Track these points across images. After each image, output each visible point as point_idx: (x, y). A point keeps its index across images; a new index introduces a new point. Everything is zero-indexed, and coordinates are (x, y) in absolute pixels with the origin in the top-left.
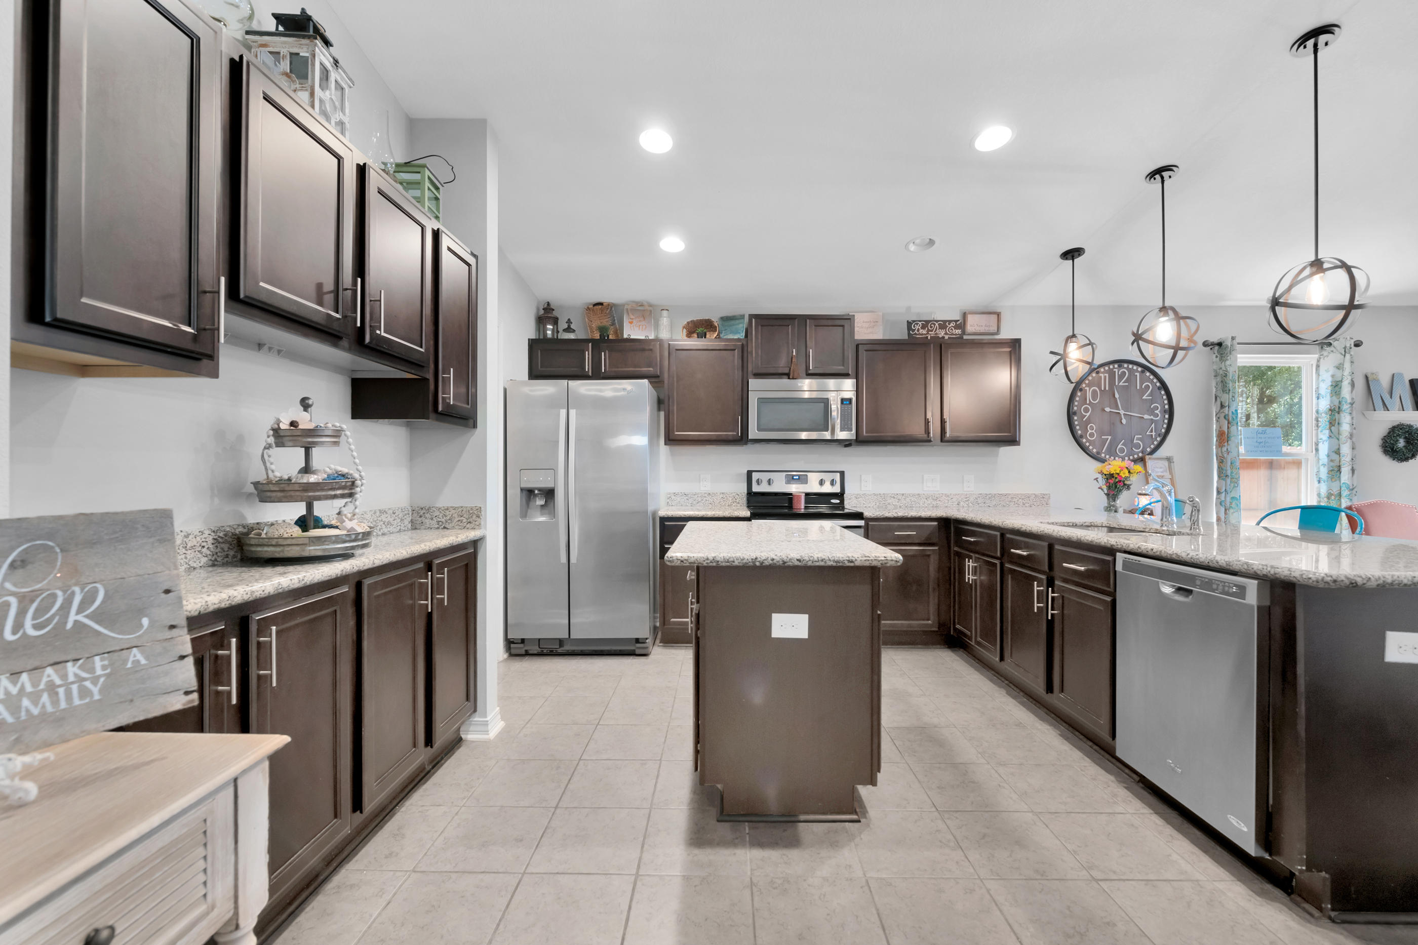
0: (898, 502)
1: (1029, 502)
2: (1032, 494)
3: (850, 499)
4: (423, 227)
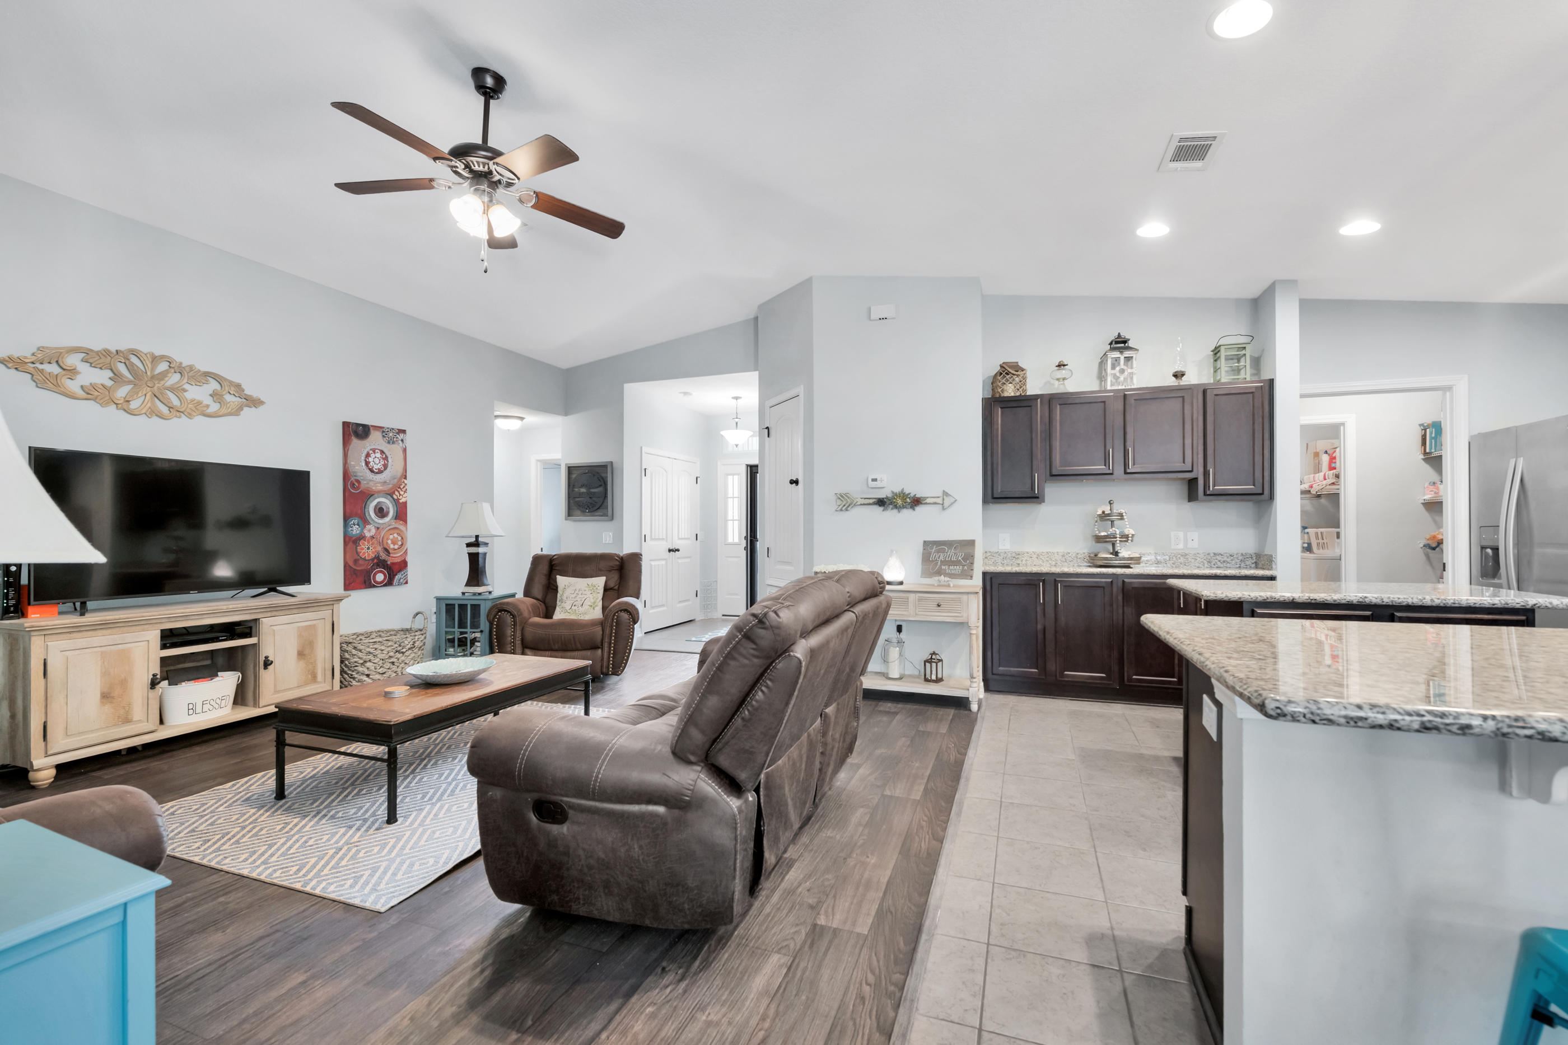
4: (1183, 397)
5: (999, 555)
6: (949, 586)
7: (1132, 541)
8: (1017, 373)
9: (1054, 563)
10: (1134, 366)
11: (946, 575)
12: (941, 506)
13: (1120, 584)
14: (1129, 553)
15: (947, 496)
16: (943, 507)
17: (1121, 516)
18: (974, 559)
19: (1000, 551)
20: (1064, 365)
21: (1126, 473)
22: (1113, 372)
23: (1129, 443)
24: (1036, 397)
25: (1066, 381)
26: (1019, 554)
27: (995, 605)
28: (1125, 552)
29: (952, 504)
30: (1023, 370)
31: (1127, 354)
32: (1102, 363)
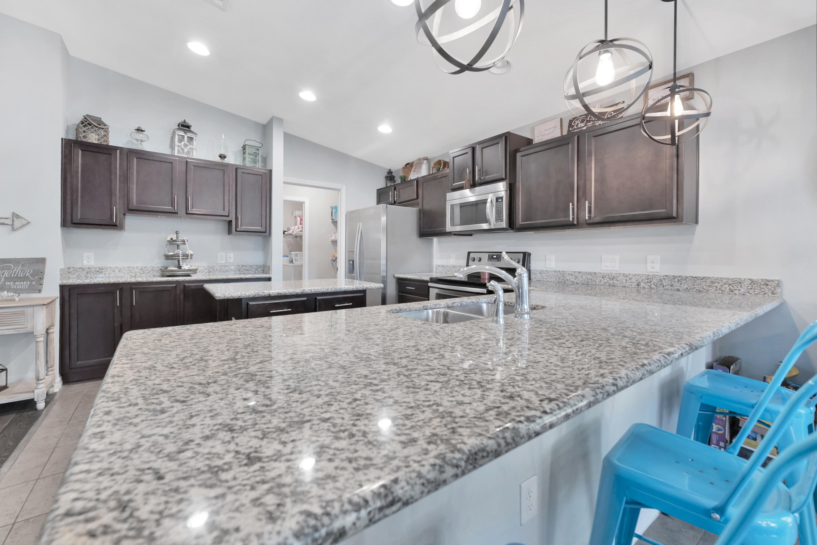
0: (575, 279)
1: (739, 288)
2: (745, 280)
3: (536, 274)
4: (224, 170)
5: (83, 270)
6: (14, 300)
7: (191, 258)
8: (98, 126)
9: (134, 275)
10: (194, 144)
11: (9, 290)
12: (10, 227)
13: (182, 287)
14: (189, 266)
15: (17, 218)
16: (13, 228)
17: (184, 241)
18: (44, 274)
19: (83, 267)
20: (142, 131)
21: (187, 213)
22: (179, 144)
23: (189, 193)
24: (116, 148)
25: (143, 143)
26: (102, 269)
27: (74, 311)
28: (185, 266)
29: (23, 226)
30: (105, 125)
31: (190, 135)
32: (173, 138)
